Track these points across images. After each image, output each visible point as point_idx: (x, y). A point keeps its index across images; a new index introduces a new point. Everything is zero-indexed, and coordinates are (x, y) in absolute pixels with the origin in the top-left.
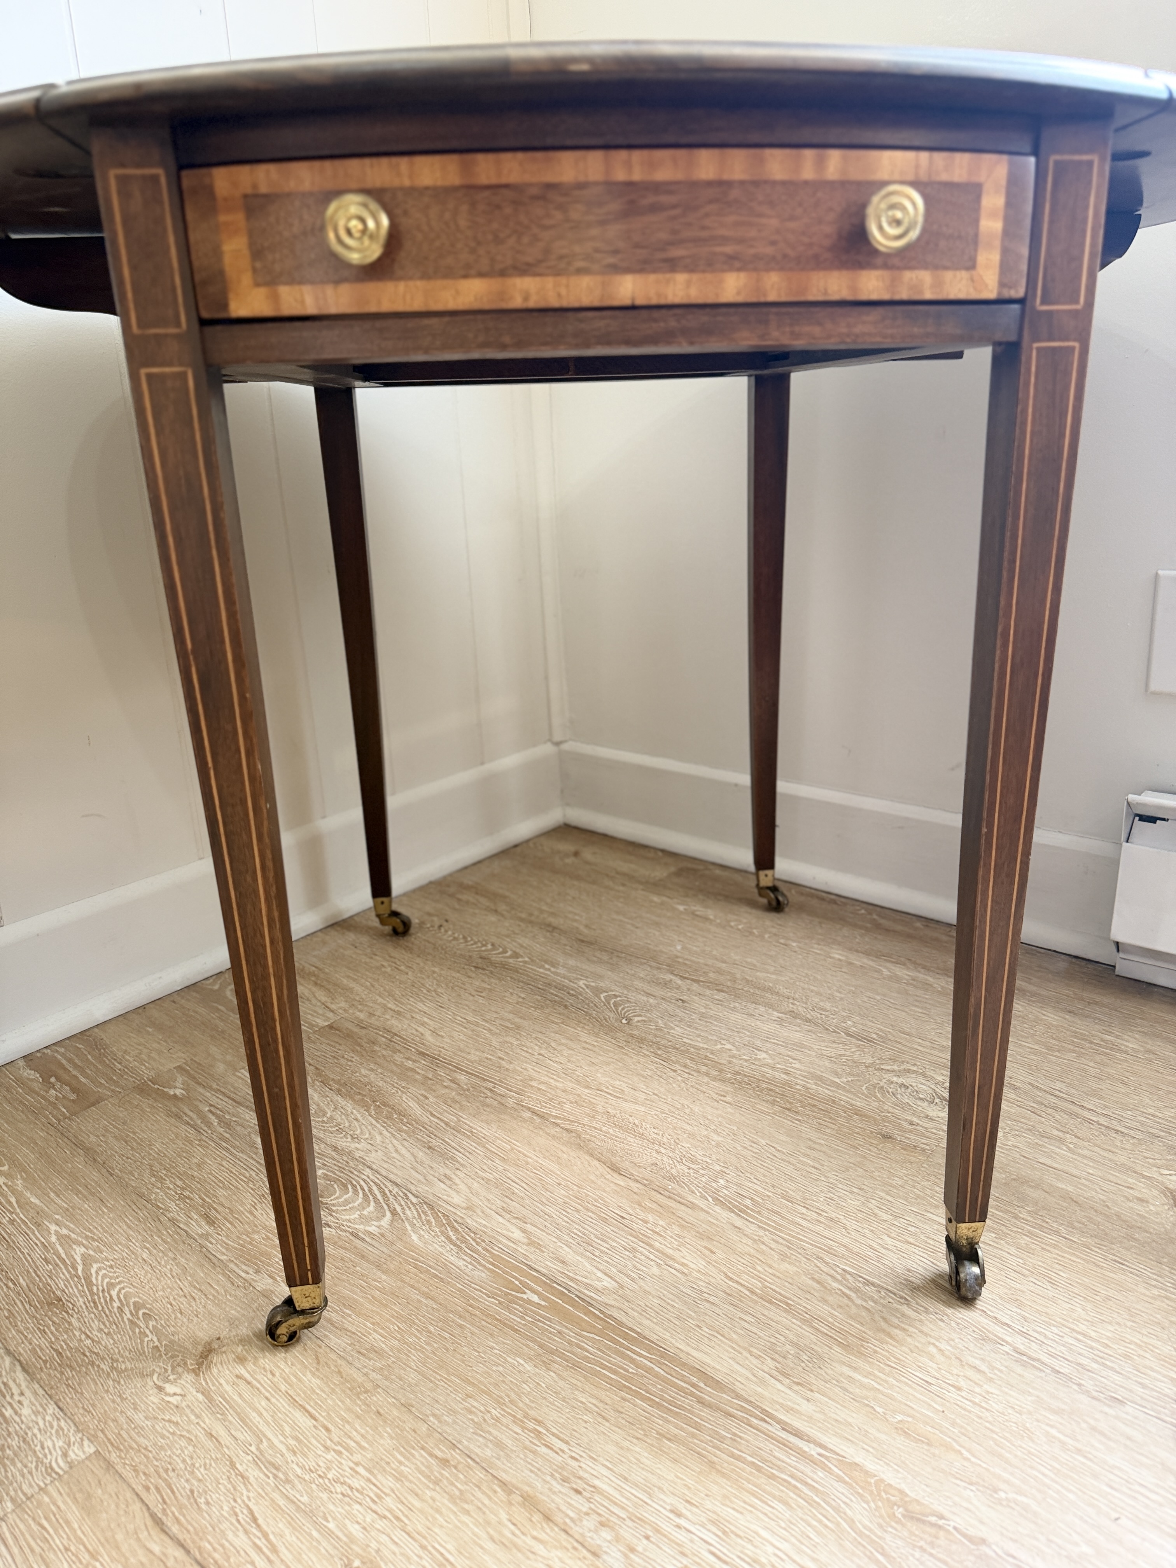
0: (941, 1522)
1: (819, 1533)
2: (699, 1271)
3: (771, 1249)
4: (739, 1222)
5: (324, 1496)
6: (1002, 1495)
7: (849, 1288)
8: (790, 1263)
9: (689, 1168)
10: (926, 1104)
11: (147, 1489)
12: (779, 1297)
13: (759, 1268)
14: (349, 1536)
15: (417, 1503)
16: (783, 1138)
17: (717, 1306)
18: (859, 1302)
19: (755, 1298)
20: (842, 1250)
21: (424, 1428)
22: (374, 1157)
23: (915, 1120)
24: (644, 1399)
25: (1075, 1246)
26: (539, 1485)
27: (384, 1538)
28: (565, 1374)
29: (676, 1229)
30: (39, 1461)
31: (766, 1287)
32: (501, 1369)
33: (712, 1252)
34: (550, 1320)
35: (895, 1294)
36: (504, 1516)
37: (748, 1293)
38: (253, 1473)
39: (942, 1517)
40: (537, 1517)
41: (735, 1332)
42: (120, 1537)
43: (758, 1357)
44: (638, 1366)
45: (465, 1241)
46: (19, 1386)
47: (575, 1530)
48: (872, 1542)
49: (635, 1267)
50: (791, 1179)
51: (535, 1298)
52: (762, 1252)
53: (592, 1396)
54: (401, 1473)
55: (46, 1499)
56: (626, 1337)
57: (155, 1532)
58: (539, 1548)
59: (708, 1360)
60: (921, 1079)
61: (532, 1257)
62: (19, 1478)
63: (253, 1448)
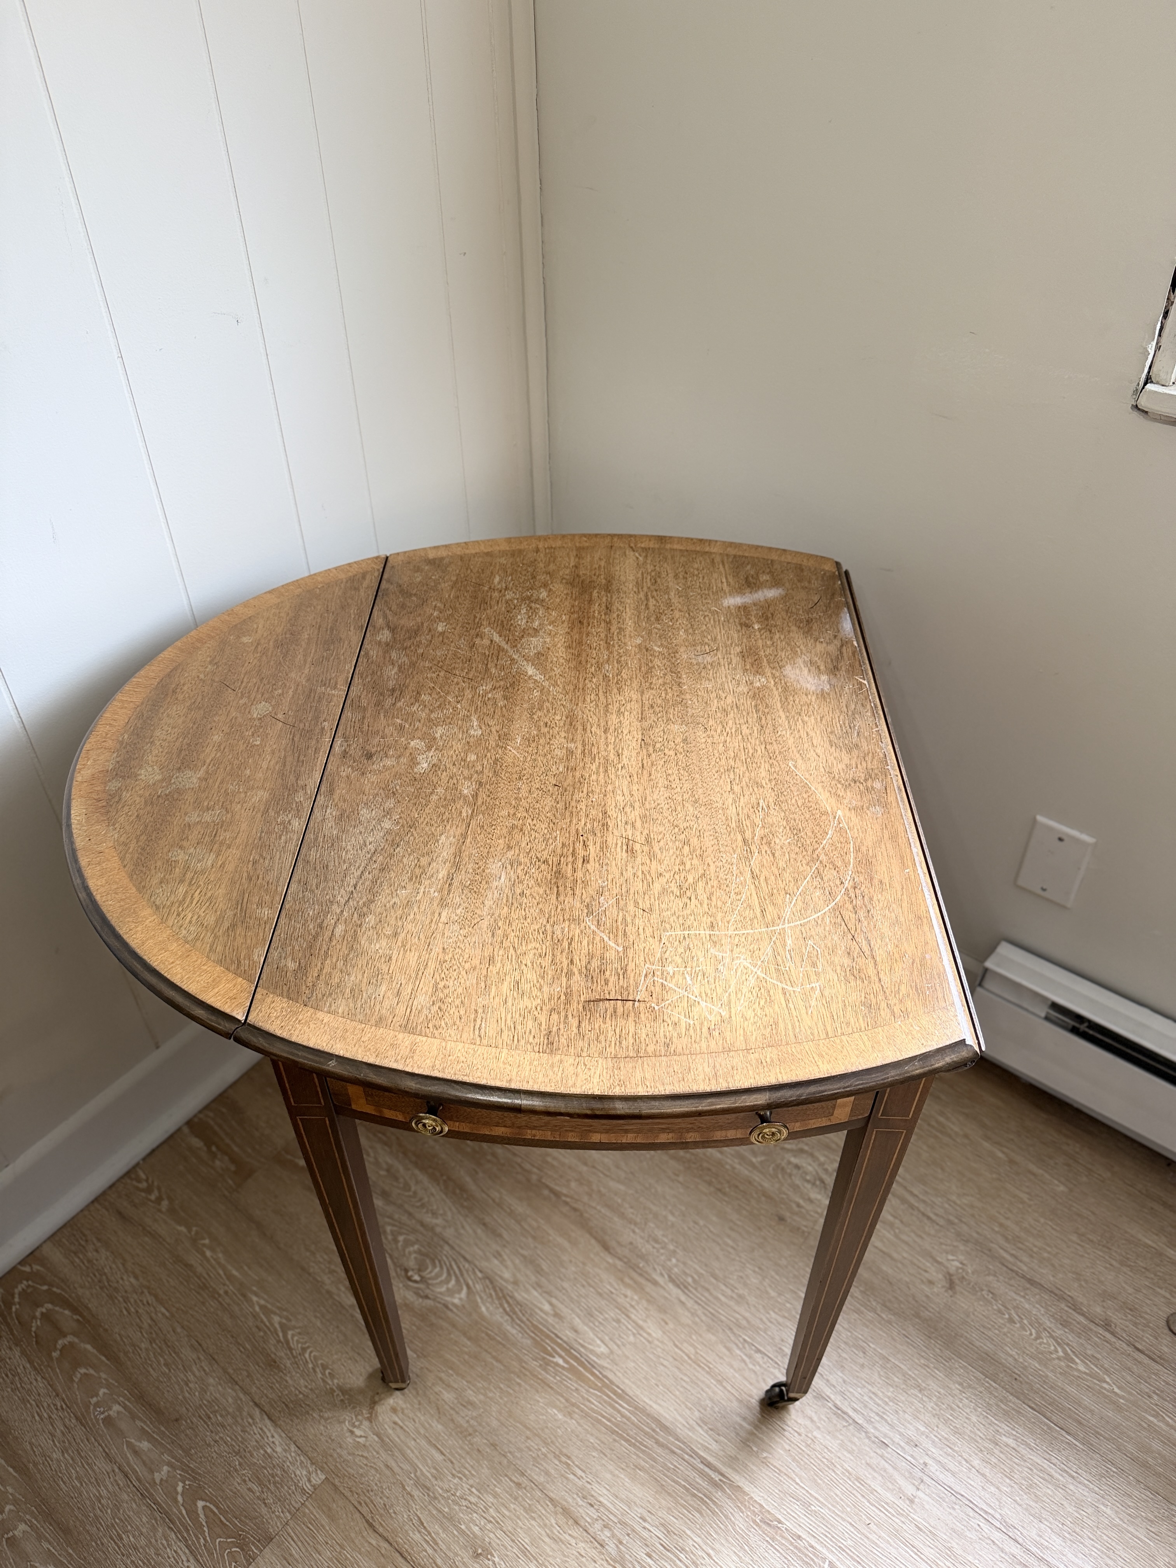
2: (658, 1340)
3: (702, 1321)
4: (683, 1298)
5: (456, 1508)
7: (746, 1355)
8: (713, 1334)
9: (654, 1247)
10: (809, 1186)
11: (361, 1504)
12: (705, 1362)
13: (694, 1337)
15: (507, 1513)
16: (714, 1219)
17: (668, 1368)
18: (751, 1366)
19: (690, 1361)
20: (744, 1323)
21: (505, 1462)
22: (449, 1233)
23: (801, 1202)
24: (625, 1440)
25: (883, 1322)
26: (570, 1500)
28: (581, 1422)
29: (644, 1302)
30: (296, 1485)
31: (697, 1353)
32: (544, 1417)
33: (666, 1323)
34: (570, 1379)
35: (772, 1360)
36: (553, 1521)
37: (686, 1358)
38: (416, 1492)
40: (571, 1522)
41: (678, 1390)
42: (352, 1534)
43: (690, 1409)
44: (623, 1416)
45: (515, 1313)
46: (270, 1431)
47: (591, 1529)
49: (620, 1336)
50: (717, 1258)
51: (561, 1362)
52: (695, 1323)
53: (597, 1438)
54: (496, 1492)
55: (307, 1511)
56: (615, 1393)
57: (370, 1531)
58: (573, 1541)
59: (662, 1411)
60: (810, 1160)
61: (557, 1326)
62: (288, 1497)
63: (412, 1475)
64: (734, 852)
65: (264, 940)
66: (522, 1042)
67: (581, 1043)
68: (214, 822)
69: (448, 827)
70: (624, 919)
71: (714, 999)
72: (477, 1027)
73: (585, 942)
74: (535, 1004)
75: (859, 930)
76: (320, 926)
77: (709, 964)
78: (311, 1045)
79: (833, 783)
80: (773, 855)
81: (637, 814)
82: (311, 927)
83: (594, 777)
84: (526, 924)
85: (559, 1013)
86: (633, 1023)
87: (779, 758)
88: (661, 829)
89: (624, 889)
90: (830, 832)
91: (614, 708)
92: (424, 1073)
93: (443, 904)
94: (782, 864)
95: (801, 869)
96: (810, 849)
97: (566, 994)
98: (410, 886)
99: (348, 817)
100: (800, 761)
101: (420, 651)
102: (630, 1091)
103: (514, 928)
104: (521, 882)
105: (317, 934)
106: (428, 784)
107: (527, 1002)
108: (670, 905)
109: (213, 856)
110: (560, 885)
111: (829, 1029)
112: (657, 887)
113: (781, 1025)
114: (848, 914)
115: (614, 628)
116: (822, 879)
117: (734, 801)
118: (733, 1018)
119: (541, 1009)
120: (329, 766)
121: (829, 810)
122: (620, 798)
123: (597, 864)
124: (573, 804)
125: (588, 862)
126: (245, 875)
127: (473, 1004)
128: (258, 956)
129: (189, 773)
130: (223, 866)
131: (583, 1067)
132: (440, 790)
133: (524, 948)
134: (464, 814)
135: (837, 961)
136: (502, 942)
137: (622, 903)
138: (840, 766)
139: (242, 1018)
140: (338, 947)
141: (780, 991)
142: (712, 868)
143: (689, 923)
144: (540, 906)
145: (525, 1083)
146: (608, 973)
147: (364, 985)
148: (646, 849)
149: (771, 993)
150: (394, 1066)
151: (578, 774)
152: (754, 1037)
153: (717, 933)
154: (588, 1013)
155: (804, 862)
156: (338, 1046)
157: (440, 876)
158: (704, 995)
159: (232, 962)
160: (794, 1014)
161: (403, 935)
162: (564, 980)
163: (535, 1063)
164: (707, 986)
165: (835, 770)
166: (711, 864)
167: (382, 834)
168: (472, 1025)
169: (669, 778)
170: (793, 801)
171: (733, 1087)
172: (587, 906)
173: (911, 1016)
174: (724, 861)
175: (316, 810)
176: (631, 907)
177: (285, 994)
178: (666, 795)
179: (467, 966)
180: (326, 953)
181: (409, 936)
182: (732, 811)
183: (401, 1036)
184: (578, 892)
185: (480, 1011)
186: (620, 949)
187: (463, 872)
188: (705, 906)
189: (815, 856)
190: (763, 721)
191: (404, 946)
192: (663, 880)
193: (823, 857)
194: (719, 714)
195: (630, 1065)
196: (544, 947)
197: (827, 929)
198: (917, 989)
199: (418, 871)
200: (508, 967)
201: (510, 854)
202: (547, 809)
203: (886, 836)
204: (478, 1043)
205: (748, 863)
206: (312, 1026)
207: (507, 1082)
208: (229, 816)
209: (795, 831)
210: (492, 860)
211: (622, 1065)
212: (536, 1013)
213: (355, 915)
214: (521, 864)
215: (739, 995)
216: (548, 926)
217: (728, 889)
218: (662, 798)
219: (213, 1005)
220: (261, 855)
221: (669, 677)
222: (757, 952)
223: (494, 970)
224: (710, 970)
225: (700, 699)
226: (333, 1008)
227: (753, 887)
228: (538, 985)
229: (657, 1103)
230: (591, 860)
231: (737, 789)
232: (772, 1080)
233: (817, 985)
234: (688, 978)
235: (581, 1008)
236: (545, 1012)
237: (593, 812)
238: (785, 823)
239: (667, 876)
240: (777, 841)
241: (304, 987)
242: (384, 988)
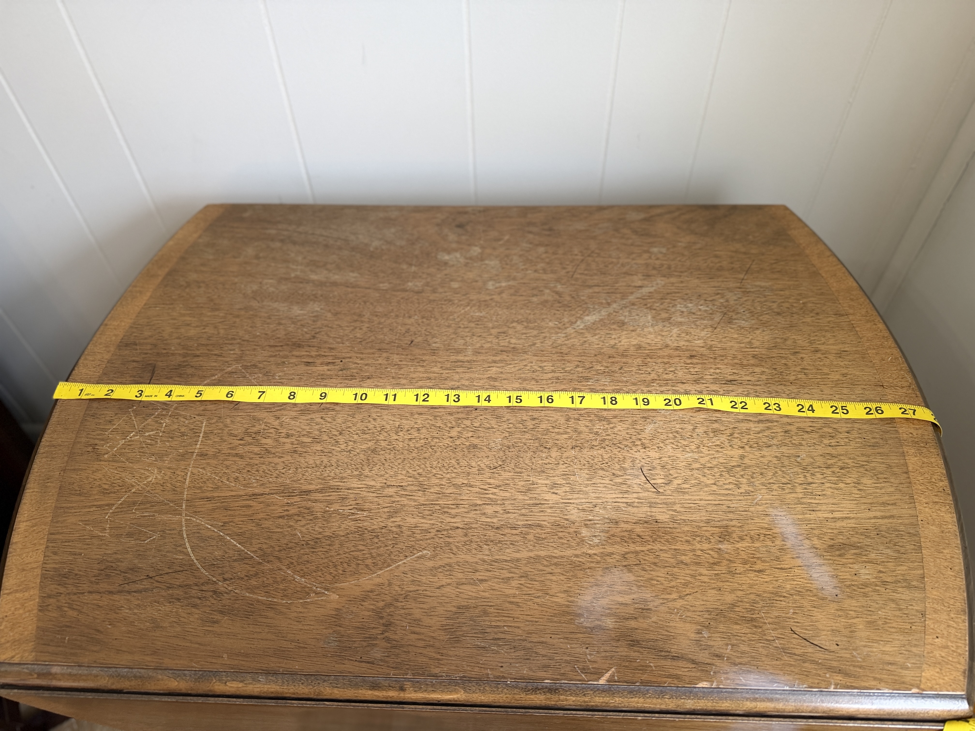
90: (304, 580)
97: (167, 353)
121: (341, 585)
135: (128, 556)
138: (417, 611)
165: (410, 605)
166: (282, 460)
197: (169, 555)
218: (384, 423)
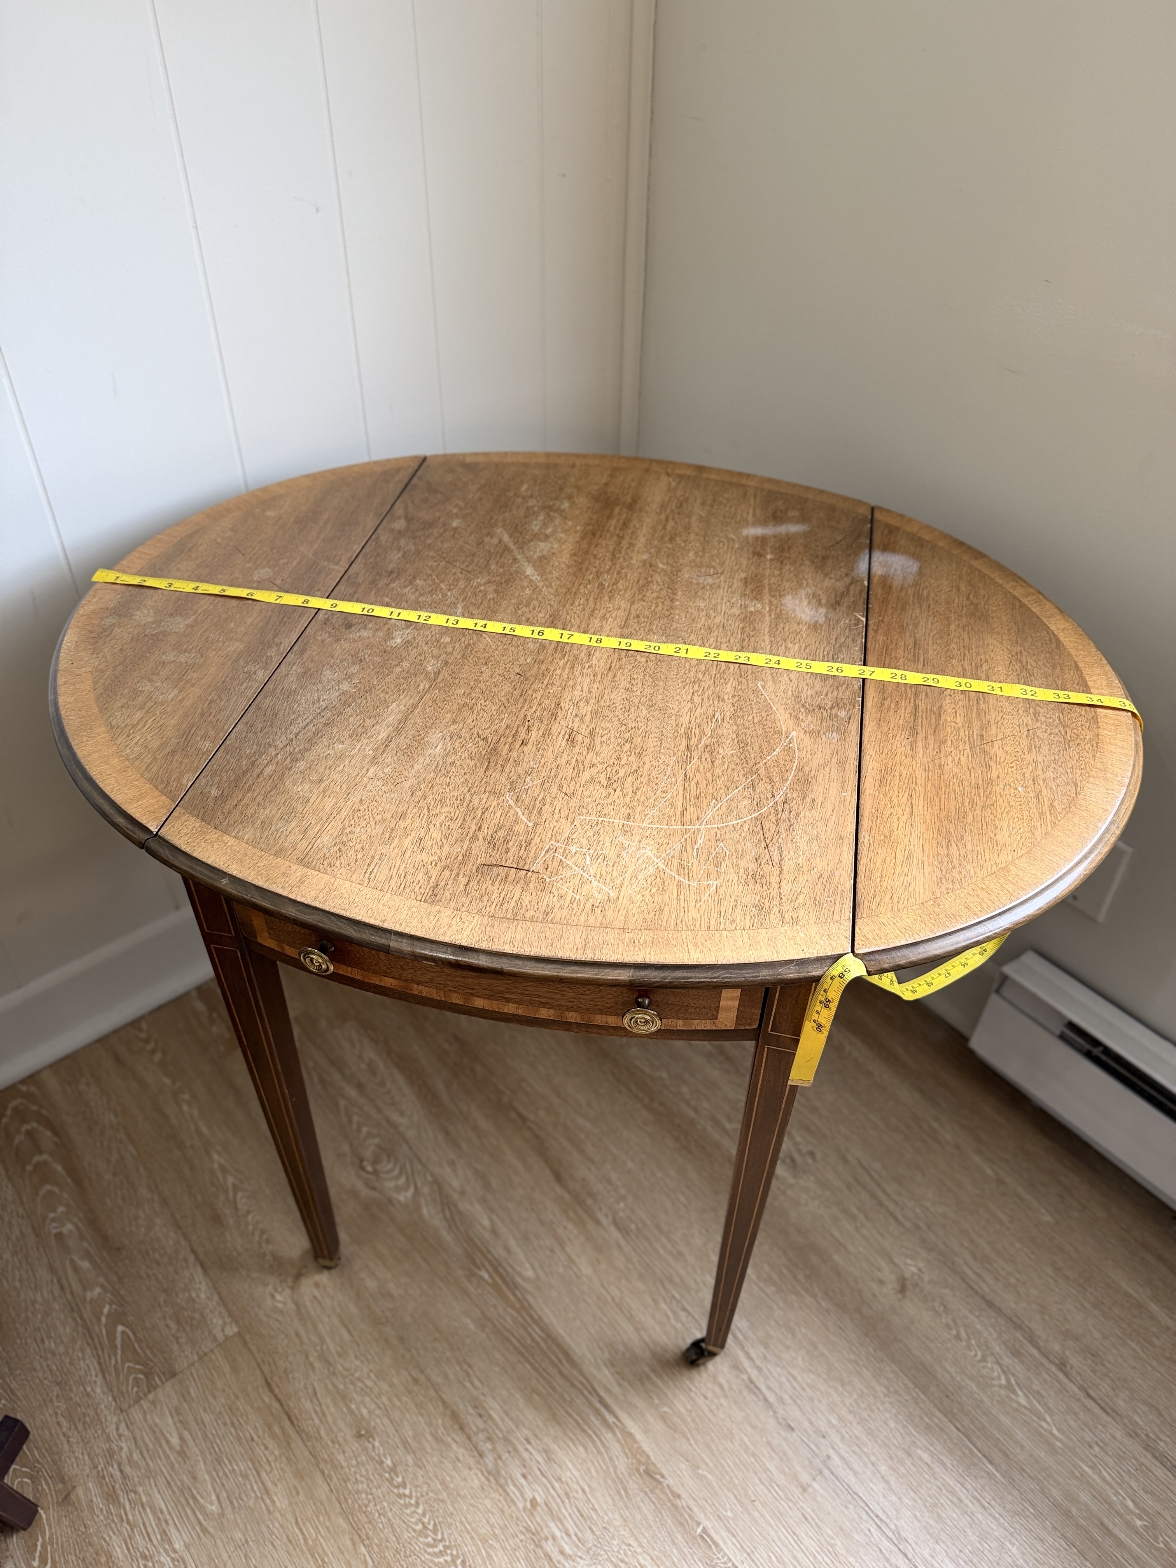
0: (662, 1480)
1: (597, 1471)
2: (587, 1277)
3: (635, 1268)
5: (352, 1387)
6: (700, 1471)
7: (671, 1310)
8: (643, 1283)
9: (605, 1188)
11: (264, 1363)
12: (628, 1308)
13: (623, 1282)
14: (362, 1415)
15: (398, 1403)
16: (673, 1174)
17: (590, 1306)
19: (612, 1304)
20: (678, 1280)
21: (409, 1356)
22: (411, 1134)
24: (531, 1364)
26: (461, 1406)
27: (378, 1421)
28: (492, 1337)
29: (583, 1239)
30: (210, 1332)
31: (621, 1297)
32: (457, 1324)
33: (599, 1263)
34: (491, 1294)
36: (440, 1422)
37: (611, 1301)
38: (317, 1365)
39: (663, 1477)
40: (456, 1426)
42: (250, 1389)
43: (602, 1348)
44: (533, 1340)
45: (454, 1222)
46: (199, 1278)
47: (474, 1439)
48: (622, 1483)
49: (550, 1264)
50: (667, 1212)
51: (486, 1276)
52: (628, 1269)
53: (503, 1355)
54: (393, 1382)
55: (214, 1357)
56: (531, 1317)
57: (266, 1390)
58: (454, 1446)
59: (572, 1344)
61: (491, 1242)
62: (200, 1341)
63: (319, 1349)
64: (674, 755)
65: (197, 767)
66: (408, 890)
67: (464, 899)
68: (186, 663)
69: (402, 697)
70: (544, 798)
71: (608, 880)
72: (370, 870)
73: (498, 814)
74: (431, 859)
75: (774, 841)
76: (253, 764)
77: (613, 849)
78: (209, 863)
79: (797, 706)
80: (713, 762)
81: (589, 709)
82: (244, 763)
83: (558, 672)
84: (447, 790)
85: (451, 871)
86: (521, 890)
87: (750, 677)
88: (609, 725)
89: (553, 772)
90: (777, 750)
91: (599, 614)
92: (305, 902)
93: (374, 761)
94: (718, 772)
95: (736, 779)
96: (752, 762)
97: (464, 856)
98: (348, 742)
99: (311, 675)
100: (770, 683)
101: (429, 541)
102: (496, 947)
103: (434, 791)
104: (455, 753)
105: (248, 770)
106: (396, 657)
107: (424, 856)
108: (594, 793)
109: (176, 691)
110: (492, 760)
111: (712, 923)
112: (586, 775)
113: (666, 913)
114: (769, 825)
115: (625, 543)
116: (754, 790)
117: (691, 710)
118: (620, 900)
119: (436, 865)
120: (308, 629)
121: (784, 730)
122: (577, 693)
123: (535, 748)
124: (530, 692)
125: (526, 745)
126: (199, 711)
127: (373, 850)
128: (188, 780)
129: (179, 619)
130: (181, 701)
131: (458, 920)
132: (405, 664)
133: (438, 810)
134: (421, 688)
135: (742, 865)
136: (418, 802)
137: (546, 785)
138: (809, 693)
139: (154, 829)
140: (263, 784)
141: (676, 883)
142: (647, 766)
143: (606, 811)
144: (466, 776)
145: (398, 925)
146: (511, 844)
147: (276, 819)
148: (587, 741)
149: (666, 884)
150: (280, 891)
151: (543, 667)
152: (634, 919)
153: (632, 823)
154: (480, 875)
155: (742, 773)
156: (234, 866)
157: (380, 737)
158: (598, 876)
159: (162, 782)
160: (683, 904)
161: (326, 783)
162: (467, 843)
163: (414, 909)
164: (604, 868)
165: (804, 695)
166: (647, 762)
167: (337, 694)
168: (365, 868)
169: (633, 682)
170: (750, 717)
171: (598, 959)
172: (511, 783)
173: (801, 923)
174: (661, 762)
175: (282, 666)
176: (554, 790)
177: (200, 815)
178: (624, 696)
179: (378, 818)
180: (250, 787)
181: (332, 784)
182: (685, 720)
183: (294, 867)
184: (507, 770)
185: (377, 857)
186: (531, 824)
187: (403, 737)
188: (628, 799)
189: (754, 769)
190: (745, 643)
191: (324, 792)
192: (594, 770)
193: (762, 771)
194: (702, 631)
195: (505, 925)
196: (457, 812)
197: (743, 835)
198: (815, 900)
199: (360, 730)
200: (417, 823)
201: (453, 728)
202: (503, 693)
203: (834, 760)
204: (365, 884)
205: (684, 767)
206: (216, 846)
207: (381, 921)
208: (202, 660)
209: (742, 744)
210: (434, 730)
211: (496, 924)
212: (429, 867)
213: (288, 760)
214: (460, 737)
215: (633, 881)
216: (468, 796)
217: (656, 787)
218: (619, 699)
219: (133, 815)
220: (219, 697)
221: (664, 593)
222: (664, 846)
223: (402, 824)
224: (612, 854)
225: (688, 616)
226: (240, 834)
227: (682, 788)
228: (440, 844)
229: (520, 963)
230: (531, 743)
231: (696, 699)
232: (639, 958)
233: (715, 883)
234: (588, 859)
235: (474, 869)
236: (438, 868)
237: (547, 702)
238: (734, 736)
239: (600, 767)
240: (721, 751)
241: (220, 813)
242: (293, 824)
